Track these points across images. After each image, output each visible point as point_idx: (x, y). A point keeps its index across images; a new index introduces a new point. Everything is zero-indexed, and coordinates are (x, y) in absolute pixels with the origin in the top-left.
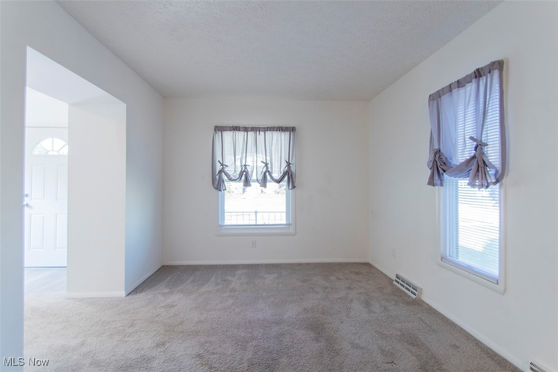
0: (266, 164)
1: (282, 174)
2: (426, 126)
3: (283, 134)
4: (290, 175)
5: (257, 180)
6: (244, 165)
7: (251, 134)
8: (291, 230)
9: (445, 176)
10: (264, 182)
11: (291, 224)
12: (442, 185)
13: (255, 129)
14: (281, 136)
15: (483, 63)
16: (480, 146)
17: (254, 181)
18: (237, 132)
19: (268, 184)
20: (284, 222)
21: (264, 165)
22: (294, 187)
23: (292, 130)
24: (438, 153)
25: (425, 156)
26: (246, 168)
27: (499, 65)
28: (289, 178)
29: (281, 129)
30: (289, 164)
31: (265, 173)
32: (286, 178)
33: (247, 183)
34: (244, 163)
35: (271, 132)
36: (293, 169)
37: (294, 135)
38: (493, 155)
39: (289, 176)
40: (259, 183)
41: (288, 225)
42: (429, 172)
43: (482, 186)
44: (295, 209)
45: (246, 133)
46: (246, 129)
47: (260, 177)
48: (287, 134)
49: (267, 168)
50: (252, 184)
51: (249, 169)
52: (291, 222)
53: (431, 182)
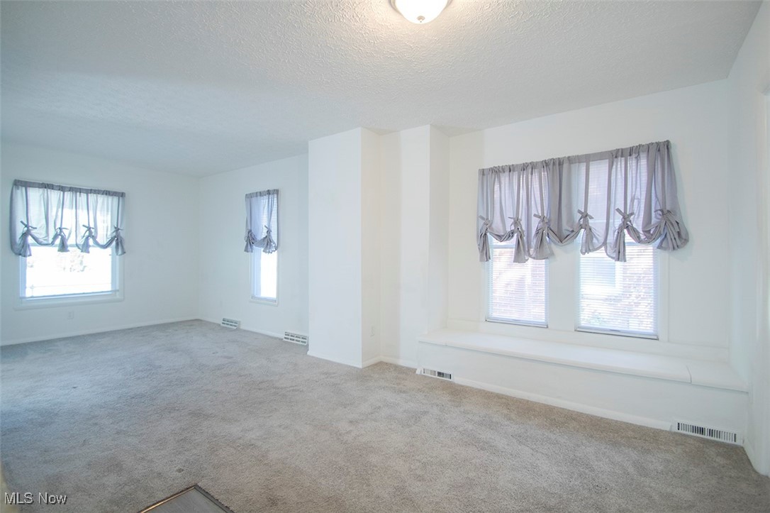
0: (89, 229)
1: (108, 240)
2: (244, 215)
3: (110, 198)
4: (119, 240)
5: (77, 245)
6: (60, 228)
7: (68, 195)
8: (118, 296)
9: (254, 247)
10: (85, 248)
11: (118, 291)
12: (252, 252)
13: (75, 190)
14: (108, 200)
15: (271, 188)
16: (269, 232)
17: (72, 246)
18: (49, 190)
19: (90, 249)
20: (110, 289)
21: (86, 229)
22: (124, 252)
23: (122, 195)
24: (250, 232)
25: (243, 234)
26: (61, 231)
27: (277, 192)
28: (117, 244)
29: (107, 193)
30: (117, 229)
31: (87, 238)
32: (114, 243)
33: (63, 247)
34: (58, 226)
35: (95, 195)
36: (122, 234)
37: (124, 201)
38: (274, 237)
39: (117, 241)
40: (79, 248)
41: (114, 291)
42: (246, 243)
43: (269, 252)
44: (123, 275)
45: (62, 193)
46: (62, 189)
47: (81, 241)
48: (116, 199)
49: (91, 232)
50: (69, 248)
51: (66, 232)
52: (118, 288)
53: (246, 250)
